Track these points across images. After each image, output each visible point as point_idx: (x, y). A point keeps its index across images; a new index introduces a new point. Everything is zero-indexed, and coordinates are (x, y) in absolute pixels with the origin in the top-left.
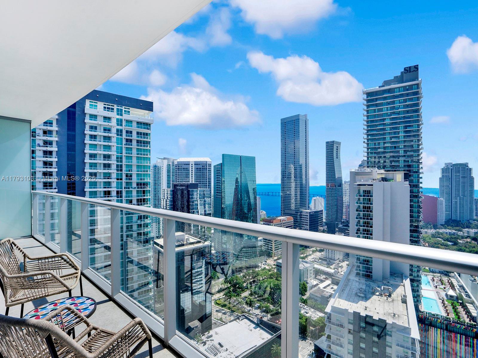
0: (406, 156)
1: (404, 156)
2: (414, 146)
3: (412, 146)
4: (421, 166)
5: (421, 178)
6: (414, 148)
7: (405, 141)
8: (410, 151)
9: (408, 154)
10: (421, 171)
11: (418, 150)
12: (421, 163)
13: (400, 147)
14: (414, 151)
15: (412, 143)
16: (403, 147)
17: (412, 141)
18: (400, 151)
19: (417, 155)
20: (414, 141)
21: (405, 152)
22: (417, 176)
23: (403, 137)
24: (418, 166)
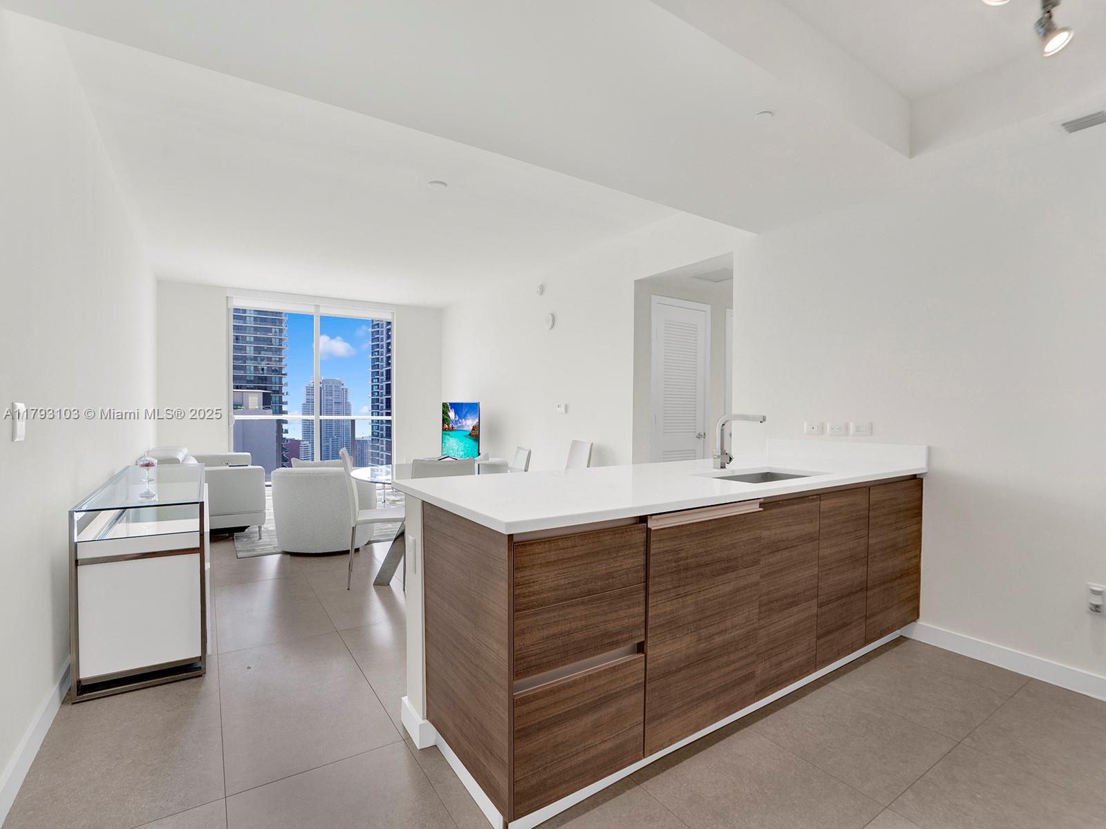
0: (259, 359)
1: (255, 359)
2: (273, 340)
3: (269, 341)
4: (284, 381)
5: (286, 403)
6: (272, 345)
7: (256, 329)
8: (266, 350)
9: (263, 354)
10: (284, 390)
11: (280, 350)
12: (284, 374)
13: (248, 339)
14: (272, 351)
15: (270, 335)
16: (252, 339)
17: (270, 330)
18: (248, 348)
19: (278, 359)
20: (273, 330)
21: (257, 350)
22: (277, 399)
23: (252, 319)
24: (280, 379)
